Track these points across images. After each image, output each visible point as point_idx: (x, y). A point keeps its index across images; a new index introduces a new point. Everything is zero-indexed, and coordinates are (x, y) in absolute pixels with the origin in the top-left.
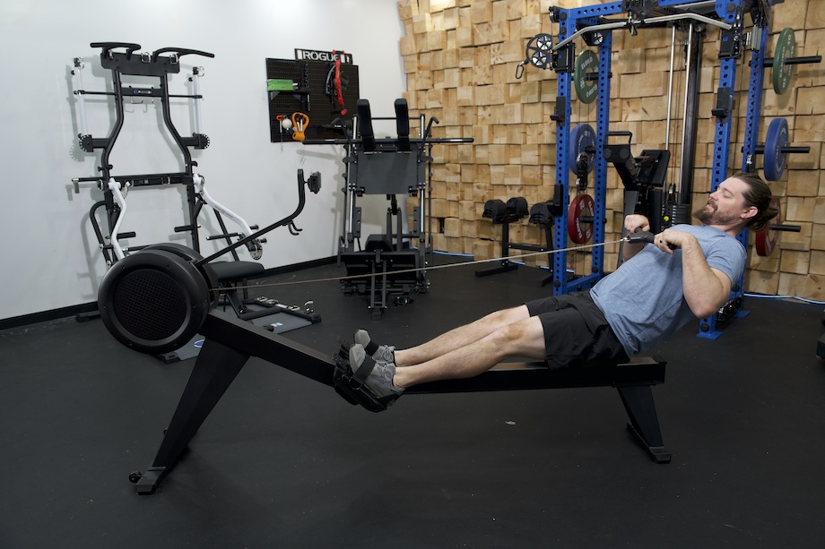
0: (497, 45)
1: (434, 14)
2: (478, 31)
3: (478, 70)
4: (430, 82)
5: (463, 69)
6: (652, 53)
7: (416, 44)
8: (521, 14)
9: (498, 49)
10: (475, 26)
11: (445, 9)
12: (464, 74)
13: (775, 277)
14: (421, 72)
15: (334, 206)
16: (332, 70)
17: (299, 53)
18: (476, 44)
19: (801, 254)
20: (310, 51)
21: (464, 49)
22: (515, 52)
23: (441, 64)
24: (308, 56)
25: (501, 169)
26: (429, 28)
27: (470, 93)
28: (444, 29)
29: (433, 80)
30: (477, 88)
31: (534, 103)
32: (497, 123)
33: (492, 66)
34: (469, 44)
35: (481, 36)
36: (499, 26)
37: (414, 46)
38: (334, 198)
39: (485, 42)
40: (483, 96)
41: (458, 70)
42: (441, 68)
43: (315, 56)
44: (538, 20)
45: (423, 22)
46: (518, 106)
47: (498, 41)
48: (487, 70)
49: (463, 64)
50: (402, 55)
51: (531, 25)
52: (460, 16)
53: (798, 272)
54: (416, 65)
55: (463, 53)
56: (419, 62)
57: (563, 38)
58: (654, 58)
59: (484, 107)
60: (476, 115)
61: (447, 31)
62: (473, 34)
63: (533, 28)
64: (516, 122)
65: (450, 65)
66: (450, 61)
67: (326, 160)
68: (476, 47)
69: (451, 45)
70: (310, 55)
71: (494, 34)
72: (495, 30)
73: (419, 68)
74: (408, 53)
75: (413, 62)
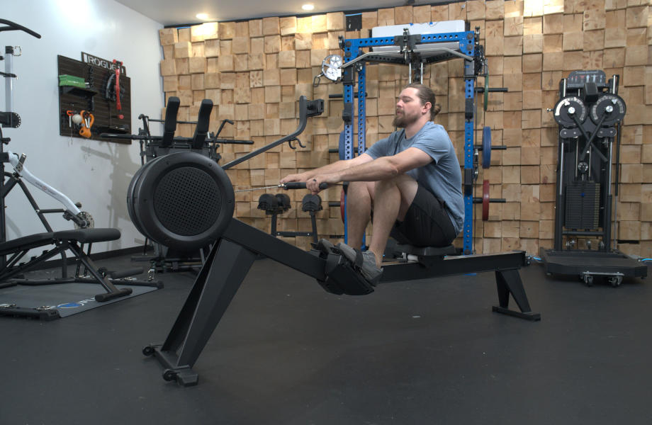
0: (256, 72)
1: (195, 43)
2: (238, 60)
3: (239, 92)
4: (191, 100)
5: (223, 90)
6: (384, 84)
7: (177, 67)
8: (277, 49)
9: (257, 75)
10: (235, 56)
11: (207, 40)
12: (224, 94)
13: (481, 241)
14: (182, 91)
15: (109, 204)
16: (111, 78)
17: (85, 56)
18: (236, 70)
19: (496, 224)
20: (94, 57)
21: (225, 74)
22: (274, 78)
23: (202, 85)
24: (92, 60)
25: (262, 173)
26: (190, 54)
27: (232, 110)
28: (204, 56)
29: (193, 99)
30: (237, 106)
31: (291, 119)
32: (257, 135)
33: (251, 89)
34: (231, 69)
35: (241, 64)
36: (259, 57)
37: (175, 69)
38: (110, 196)
39: (245, 69)
40: (242, 114)
41: (219, 90)
42: (202, 88)
43: (97, 62)
44: (294, 55)
45: (186, 49)
46: (277, 121)
47: (258, 68)
48: (248, 91)
49: (223, 86)
50: (162, 76)
51: (288, 58)
52: (220, 47)
53: (496, 236)
54: (177, 85)
55: (224, 77)
56: (179, 83)
57: (348, 60)
58: (386, 89)
59: (243, 122)
60: (236, 128)
61: (207, 58)
62: (234, 62)
63: (289, 60)
64: (275, 134)
65: (213, 86)
66: (211, 83)
67: (104, 160)
68: (236, 72)
69: (212, 70)
70: (94, 61)
71: (255, 63)
72: (255, 60)
73: (179, 88)
74: (170, 74)
75: (173, 82)
